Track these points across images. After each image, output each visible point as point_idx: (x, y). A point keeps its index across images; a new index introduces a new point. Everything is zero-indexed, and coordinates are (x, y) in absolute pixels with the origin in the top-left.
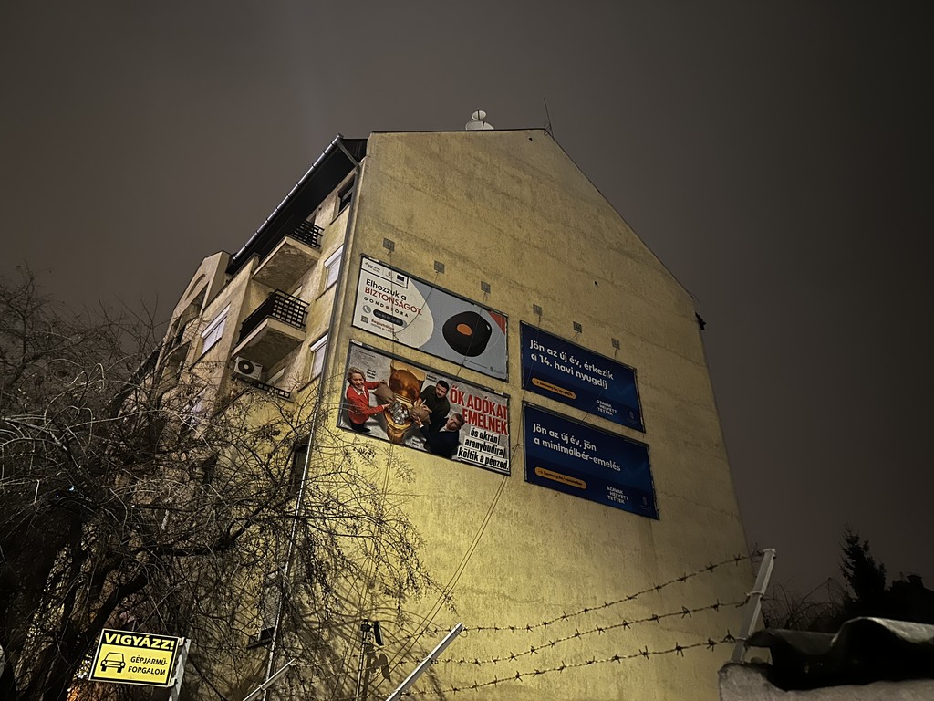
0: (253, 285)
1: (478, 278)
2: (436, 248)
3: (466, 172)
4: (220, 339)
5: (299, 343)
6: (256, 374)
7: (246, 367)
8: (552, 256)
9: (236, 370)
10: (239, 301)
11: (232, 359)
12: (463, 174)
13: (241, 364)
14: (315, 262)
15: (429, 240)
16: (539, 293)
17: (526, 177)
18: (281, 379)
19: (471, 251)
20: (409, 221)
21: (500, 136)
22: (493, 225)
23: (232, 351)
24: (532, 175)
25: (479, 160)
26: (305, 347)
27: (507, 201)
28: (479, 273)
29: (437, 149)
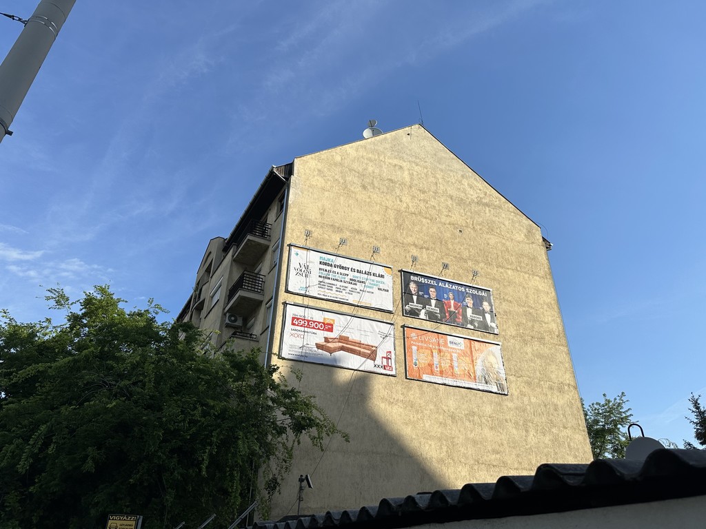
0: (234, 264)
1: (371, 244)
2: (340, 230)
3: (361, 170)
4: (218, 300)
5: (261, 302)
6: (239, 323)
7: (233, 318)
8: (426, 218)
9: (227, 321)
10: (226, 276)
11: (225, 314)
12: (358, 173)
13: (230, 317)
14: (268, 247)
15: (337, 225)
16: (416, 246)
17: (405, 164)
18: (253, 325)
19: (365, 225)
20: (322, 214)
21: (385, 138)
22: (381, 204)
23: (224, 309)
24: (409, 161)
25: (370, 159)
26: (264, 304)
27: (391, 184)
28: (371, 240)
29: (340, 159)
